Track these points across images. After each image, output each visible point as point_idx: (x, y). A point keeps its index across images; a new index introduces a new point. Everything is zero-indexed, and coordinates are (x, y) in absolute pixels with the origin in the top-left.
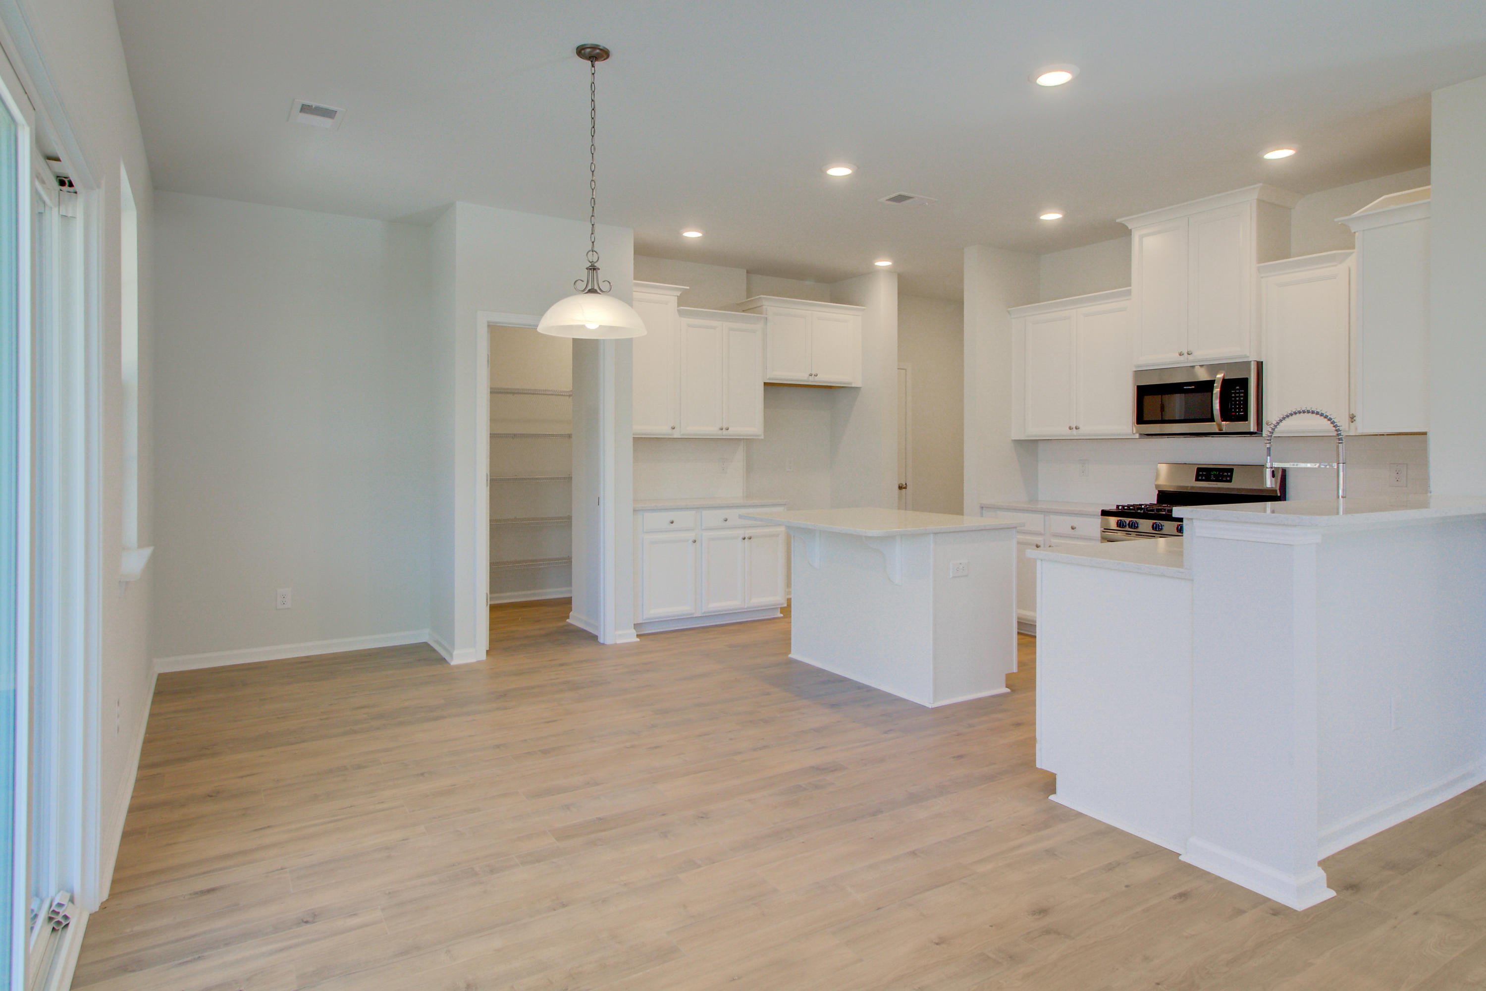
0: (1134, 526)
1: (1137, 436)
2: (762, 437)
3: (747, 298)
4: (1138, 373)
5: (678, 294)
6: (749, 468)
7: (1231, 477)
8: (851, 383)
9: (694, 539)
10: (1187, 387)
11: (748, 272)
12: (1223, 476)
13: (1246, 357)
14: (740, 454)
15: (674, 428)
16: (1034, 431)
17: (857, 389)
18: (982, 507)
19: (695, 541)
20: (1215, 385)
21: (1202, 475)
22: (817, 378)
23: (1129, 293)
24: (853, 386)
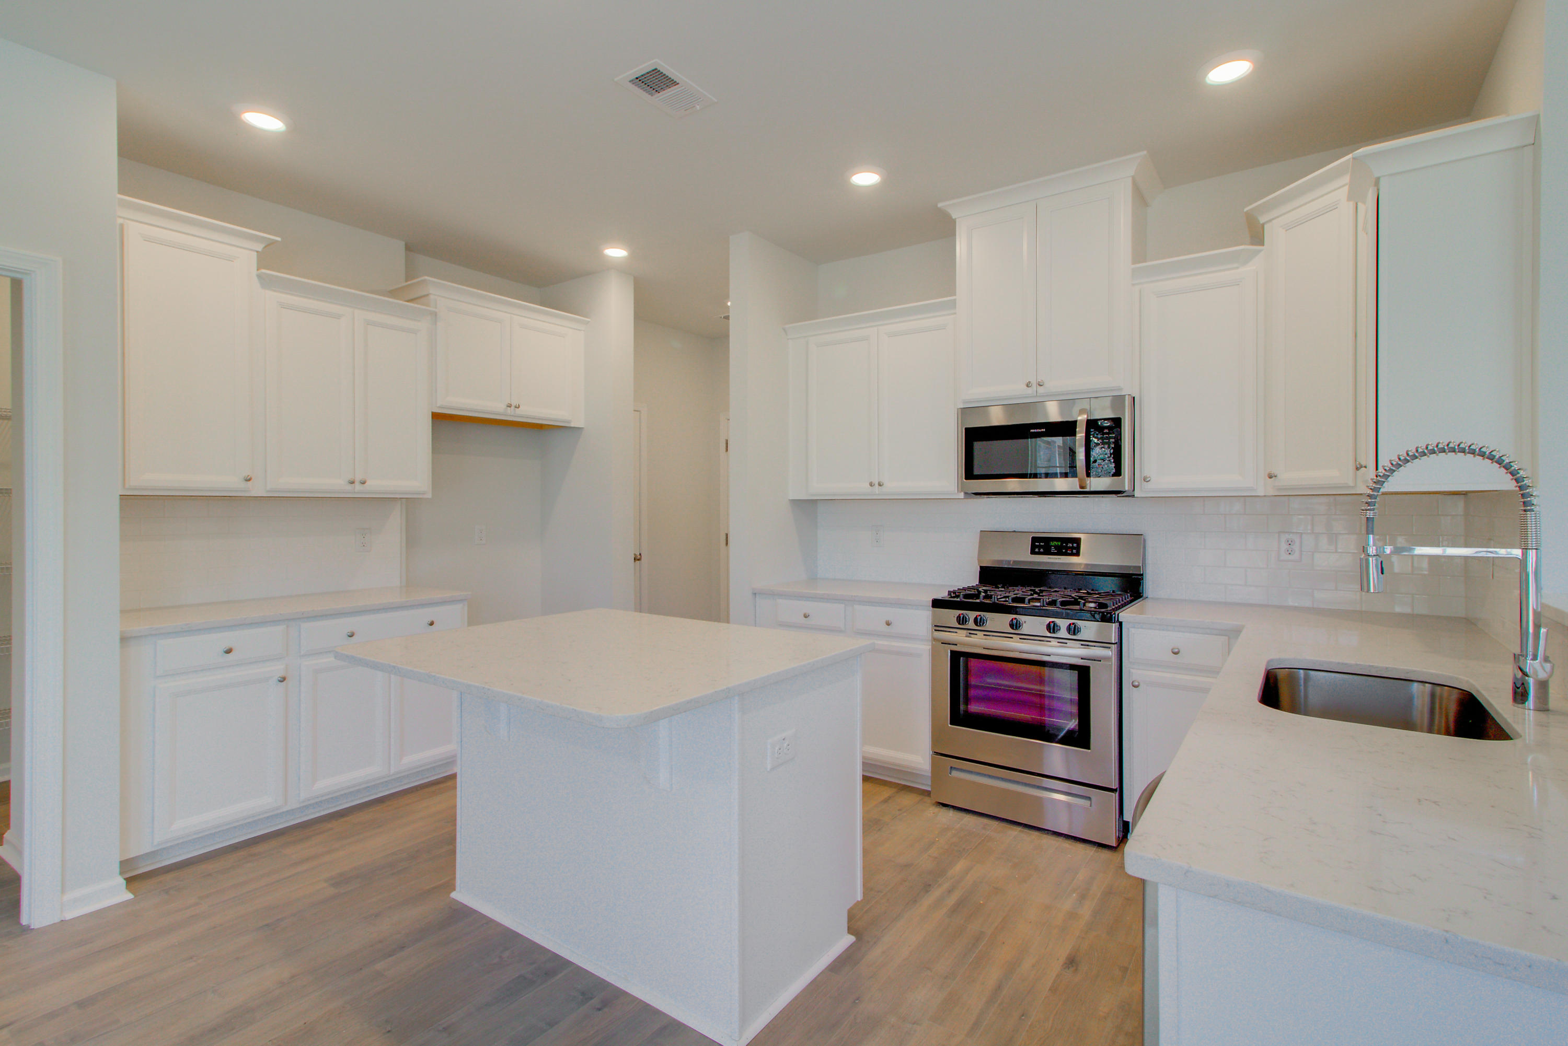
0: (978, 622)
1: (962, 495)
2: (429, 496)
3: (406, 281)
4: (965, 412)
5: (260, 247)
6: (412, 540)
7: (1078, 548)
8: (569, 422)
9: (282, 674)
10: (1035, 431)
11: (408, 248)
12: (1067, 548)
13: (1120, 389)
14: (395, 520)
15: (250, 480)
16: (819, 487)
17: (578, 429)
18: (755, 594)
19: (283, 680)
20: (1077, 430)
21: (1040, 547)
22: (518, 411)
23: (953, 304)
24: (572, 425)
